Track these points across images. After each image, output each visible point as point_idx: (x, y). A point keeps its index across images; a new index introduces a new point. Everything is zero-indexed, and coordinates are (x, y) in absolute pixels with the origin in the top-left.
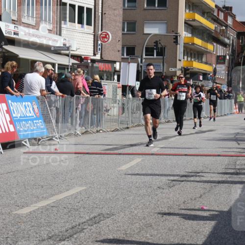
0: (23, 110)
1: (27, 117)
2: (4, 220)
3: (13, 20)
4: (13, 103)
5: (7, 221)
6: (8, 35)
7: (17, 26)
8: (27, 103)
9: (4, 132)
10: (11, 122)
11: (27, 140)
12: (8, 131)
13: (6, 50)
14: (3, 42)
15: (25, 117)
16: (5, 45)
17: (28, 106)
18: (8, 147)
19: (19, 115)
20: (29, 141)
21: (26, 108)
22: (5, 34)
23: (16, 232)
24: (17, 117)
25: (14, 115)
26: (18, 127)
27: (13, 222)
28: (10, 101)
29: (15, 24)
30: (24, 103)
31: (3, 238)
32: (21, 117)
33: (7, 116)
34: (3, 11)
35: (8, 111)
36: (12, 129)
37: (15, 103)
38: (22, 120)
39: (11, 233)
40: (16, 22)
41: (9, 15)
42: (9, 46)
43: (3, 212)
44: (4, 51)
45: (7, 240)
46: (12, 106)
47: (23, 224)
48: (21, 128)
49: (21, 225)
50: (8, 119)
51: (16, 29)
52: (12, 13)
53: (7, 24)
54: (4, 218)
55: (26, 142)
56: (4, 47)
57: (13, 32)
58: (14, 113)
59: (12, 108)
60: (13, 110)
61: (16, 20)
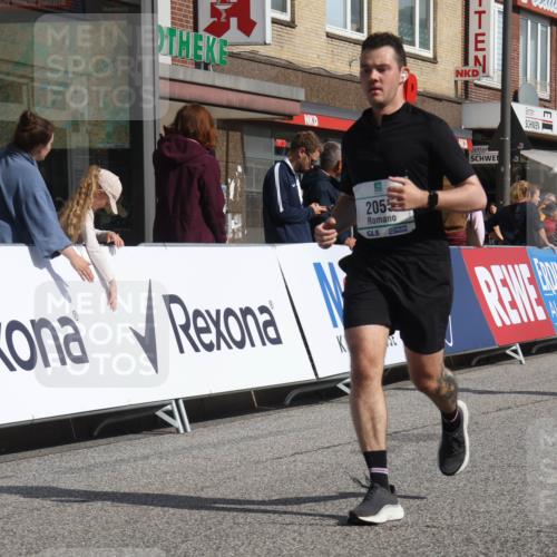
3: (541, 99)
4: (542, 264)
6: (531, 130)
7: (548, 110)
9: (526, 320)
10: (539, 302)
12: (532, 319)
14: (522, 144)
16: (526, 148)
18: (534, 350)
22: (525, 129)
24: (551, 292)
25: (545, 288)
26: (554, 312)
28: (536, 260)
29: (545, 107)
31: (531, 532)
33: (531, 289)
34: (521, 82)
35: (533, 280)
36: (542, 316)
37: (547, 264)
40: (547, 104)
41: (534, 89)
42: (532, 151)
45: (538, 536)
46: (539, 269)
50: (534, 296)
51: (547, 118)
52: (539, 86)
53: (530, 107)
56: (523, 153)
57: (541, 123)
58: (545, 283)
59: (540, 273)
60: (543, 277)
61: (548, 98)
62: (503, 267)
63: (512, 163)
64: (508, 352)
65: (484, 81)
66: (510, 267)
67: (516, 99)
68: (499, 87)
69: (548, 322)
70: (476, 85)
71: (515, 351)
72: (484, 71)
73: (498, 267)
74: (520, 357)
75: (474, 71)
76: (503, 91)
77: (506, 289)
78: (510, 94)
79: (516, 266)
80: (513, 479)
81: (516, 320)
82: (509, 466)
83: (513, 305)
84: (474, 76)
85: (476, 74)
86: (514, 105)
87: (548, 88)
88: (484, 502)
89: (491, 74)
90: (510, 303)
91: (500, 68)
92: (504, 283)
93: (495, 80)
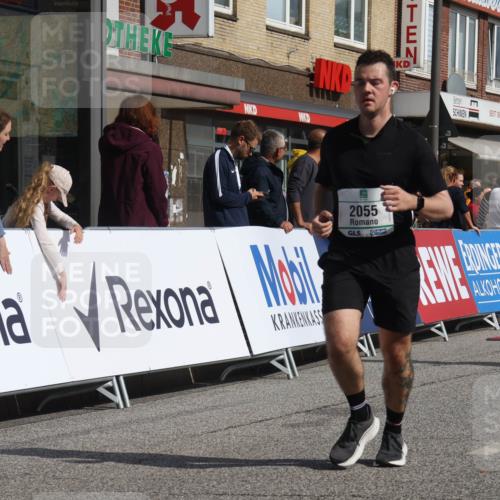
0: (486, 258)
1: (493, 270)
2: (452, 466)
3: (468, 89)
4: (466, 246)
5: (458, 468)
6: (458, 118)
7: (475, 99)
8: (492, 245)
9: (450, 299)
10: (463, 282)
11: (494, 315)
12: (456, 298)
13: (454, 145)
14: (449, 132)
15: (489, 271)
16: (452, 136)
17: (496, 251)
18: (457, 328)
19: (479, 268)
20: (497, 317)
21: (491, 253)
22: (453, 117)
23: (476, 490)
24: (474, 272)
25: (469, 269)
26: (477, 291)
27: (469, 471)
28: (461, 242)
29: (472, 96)
30: (487, 245)
32: (481, 271)
33: (456, 269)
34: (449, 73)
35: (458, 261)
36: (465, 295)
37: (471, 246)
38: (484, 278)
39: (467, 492)
40: (473, 93)
41: (462, 79)
42: (459, 138)
43: (450, 451)
44: (450, 147)
46: (464, 250)
47: (488, 476)
48: (482, 292)
49: (485, 476)
50: (458, 276)
51: (474, 106)
52: (466, 76)
53: (457, 96)
54: (451, 462)
55: (491, 319)
56: (451, 140)
57: (468, 111)
58: (469, 264)
59: (464, 254)
60: (467, 259)
61: (475, 88)
62: (430, 248)
63: (440, 150)
64: (433, 329)
65: (415, 72)
66: (436, 248)
67: (444, 89)
68: (429, 77)
69: (471, 302)
70: (407, 75)
71: (440, 329)
72: (415, 62)
73: (425, 248)
74: (445, 334)
75: (405, 62)
76: (433, 81)
77: (432, 269)
78: (439, 85)
79: (442, 248)
80: (435, 450)
81: (441, 299)
82: (432, 438)
83: (439, 284)
84: (405, 66)
85: (407, 64)
86: (443, 94)
87: (475, 78)
88: (408, 472)
89: (422, 64)
90: (436, 282)
91: (430, 59)
92: (431, 264)
93: (426, 70)
